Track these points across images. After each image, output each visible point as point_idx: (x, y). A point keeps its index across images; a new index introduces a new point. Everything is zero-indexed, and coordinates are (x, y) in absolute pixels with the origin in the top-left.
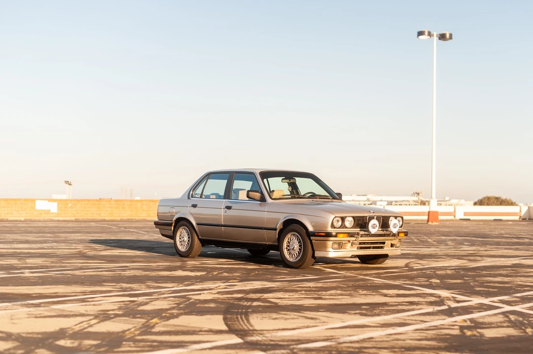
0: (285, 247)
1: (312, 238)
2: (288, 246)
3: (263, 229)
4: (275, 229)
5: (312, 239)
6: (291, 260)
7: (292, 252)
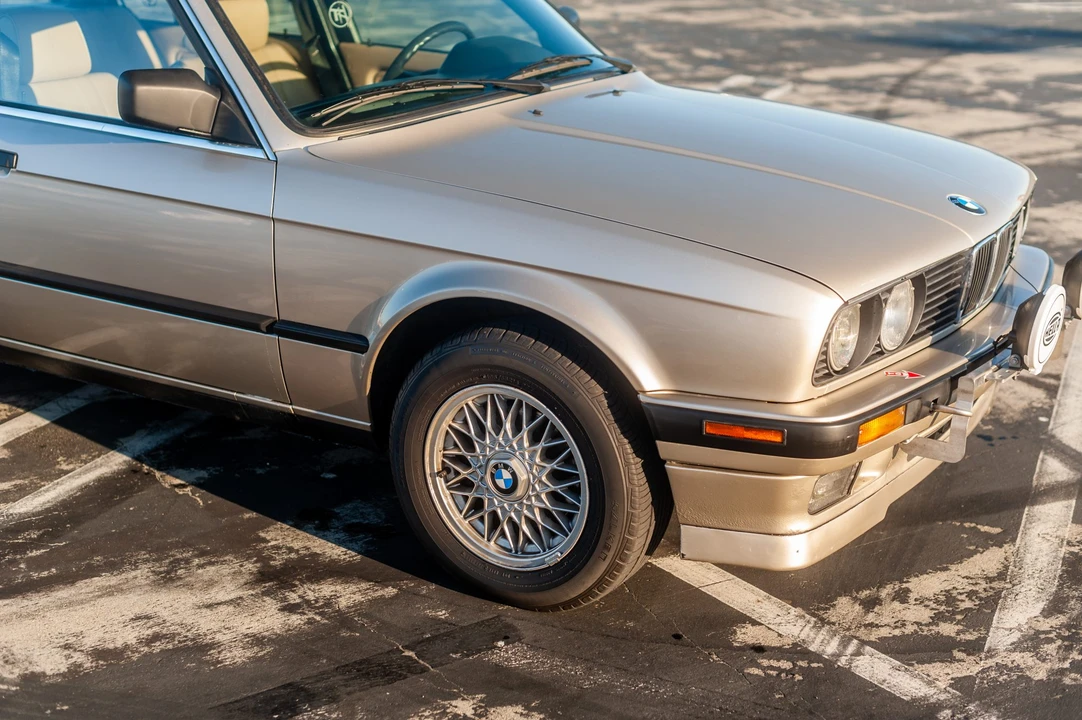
0: (437, 467)
1: (665, 448)
2: (461, 460)
3: (256, 328)
4: (354, 342)
5: (663, 455)
6: (491, 550)
7: (497, 503)
